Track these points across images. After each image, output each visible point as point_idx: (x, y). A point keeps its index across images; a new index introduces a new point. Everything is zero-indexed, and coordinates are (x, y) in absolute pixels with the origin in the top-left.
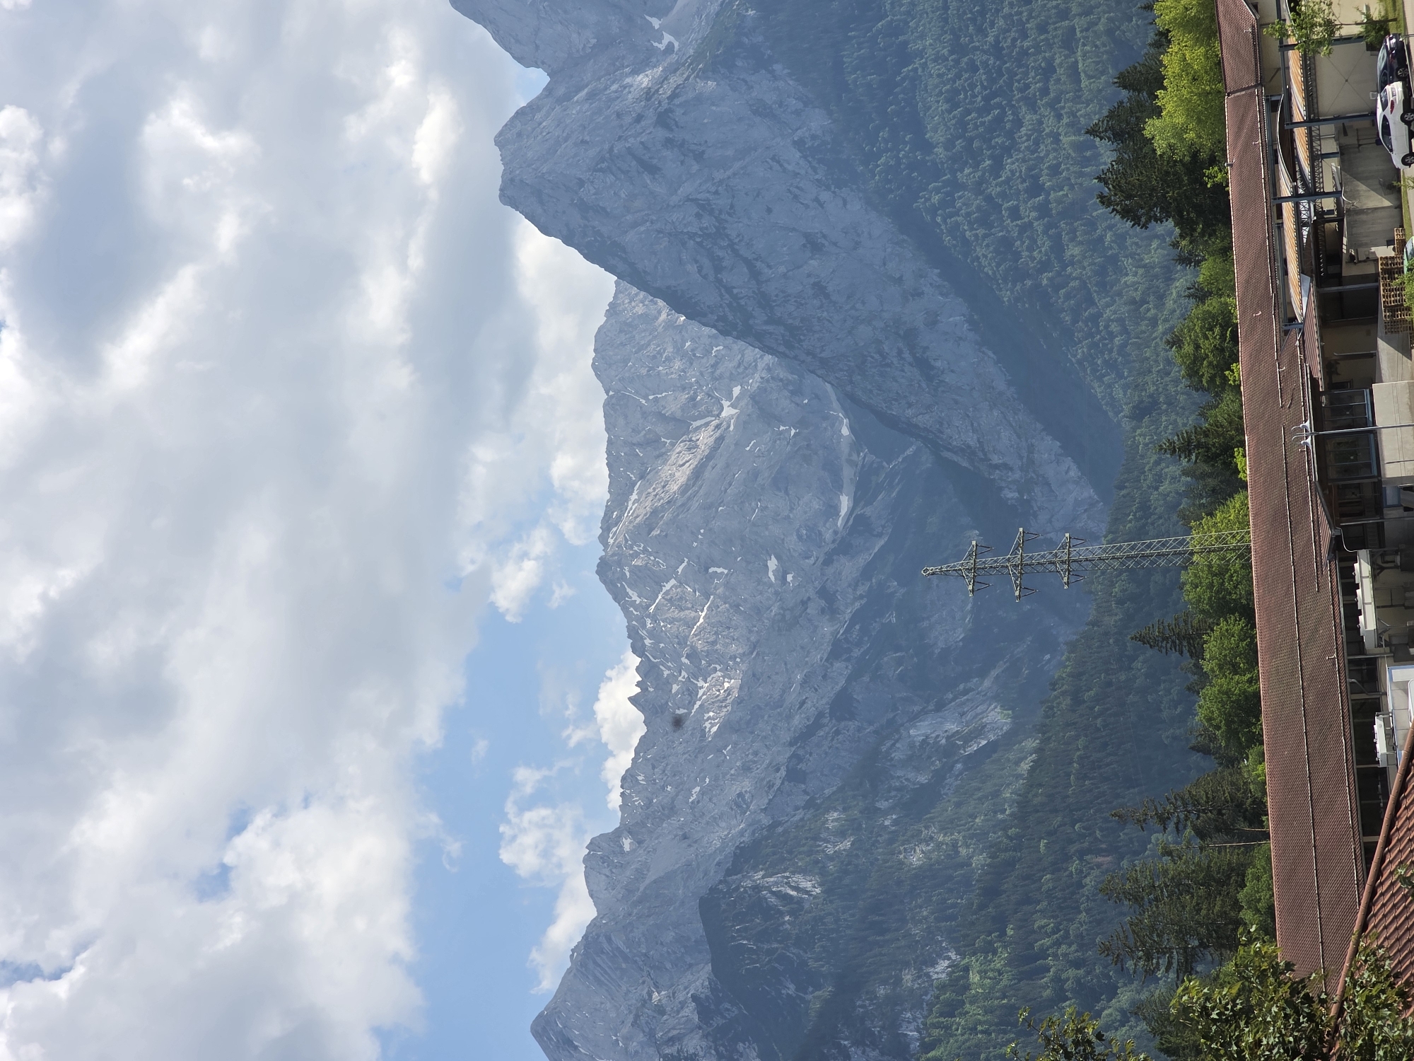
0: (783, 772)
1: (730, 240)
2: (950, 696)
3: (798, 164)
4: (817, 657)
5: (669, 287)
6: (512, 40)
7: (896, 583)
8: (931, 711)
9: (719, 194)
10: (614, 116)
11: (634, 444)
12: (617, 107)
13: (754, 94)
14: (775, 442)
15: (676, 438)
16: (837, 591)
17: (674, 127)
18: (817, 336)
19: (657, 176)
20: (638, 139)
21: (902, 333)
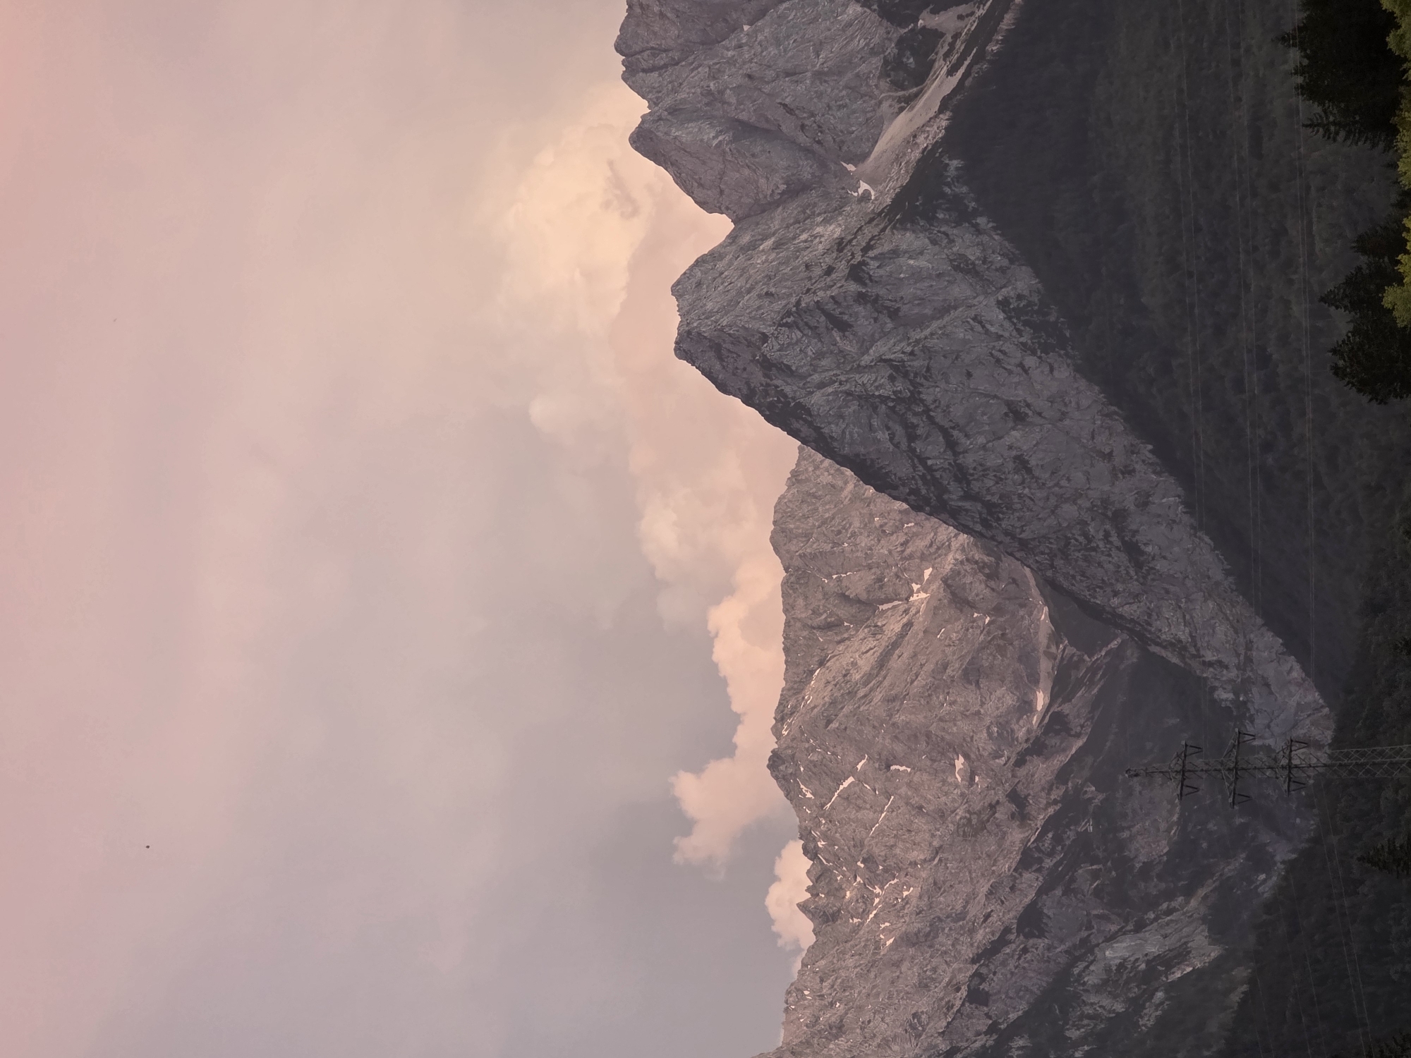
0: (964, 992)
1: (925, 406)
2: (1152, 916)
3: (1002, 326)
4: (1006, 866)
5: (857, 455)
6: (695, 184)
7: (1093, 788)
8: (1130, 931)
9: (915, 355)
10: (803, 268)
11: (814, 628)
12: (806, 258)
13: (955, 249)
14: (968, 630)
15: (858, 622)
16: (1029, 795)
17: (867, 281)
18: (1018, 514)
19: (847, 333)
20: (828, 292)
21: (1109, 514)
